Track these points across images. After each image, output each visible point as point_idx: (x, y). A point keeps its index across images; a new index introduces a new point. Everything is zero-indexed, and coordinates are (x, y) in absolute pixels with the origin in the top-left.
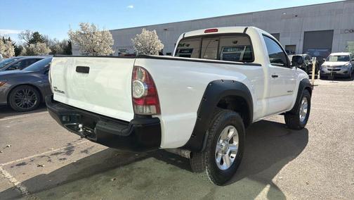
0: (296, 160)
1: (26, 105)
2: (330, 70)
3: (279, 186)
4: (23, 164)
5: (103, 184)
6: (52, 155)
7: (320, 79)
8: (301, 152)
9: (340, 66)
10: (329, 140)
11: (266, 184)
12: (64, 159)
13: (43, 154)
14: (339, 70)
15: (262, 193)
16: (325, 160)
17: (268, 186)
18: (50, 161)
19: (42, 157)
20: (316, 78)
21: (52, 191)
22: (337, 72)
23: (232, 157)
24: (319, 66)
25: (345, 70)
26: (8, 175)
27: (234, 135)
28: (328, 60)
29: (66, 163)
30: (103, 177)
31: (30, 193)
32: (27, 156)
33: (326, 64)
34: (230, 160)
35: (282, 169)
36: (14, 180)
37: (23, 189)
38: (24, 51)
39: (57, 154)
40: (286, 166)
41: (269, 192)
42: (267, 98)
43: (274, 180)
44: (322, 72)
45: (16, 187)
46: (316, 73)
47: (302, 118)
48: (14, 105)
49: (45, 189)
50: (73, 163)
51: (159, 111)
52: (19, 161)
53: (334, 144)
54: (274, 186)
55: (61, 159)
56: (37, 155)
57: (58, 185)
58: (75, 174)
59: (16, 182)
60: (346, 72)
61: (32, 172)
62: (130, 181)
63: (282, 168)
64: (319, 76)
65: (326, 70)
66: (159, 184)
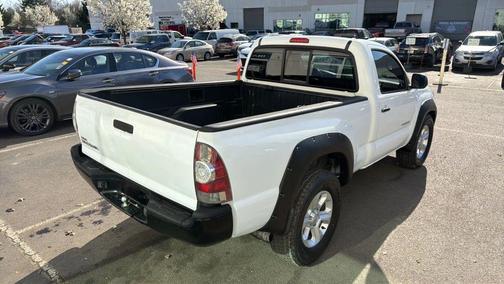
0: (407, 224)
1: (34, 127)
2: (468, 58)
3: (382, 265)
4: (46, 231)
5: (156, 264)
6: (83, 214)
7: (452, 71)
8: (414, 208)
9: (482, 53)
10: (453, 187)
11: (365, 264)
12: (100, 222)
13: (70, 213)
14: (480, 58)
15: (359, 278)
16: (444, 222)
17: (368, 266)
18: (81, 225)
19: (70, 218)
20: (446, 69)
21: (90, 275)
22: (478, 62)
23: (323, 228)
24: (452, 50)
25: (489, 58)
26: (28, 249)
27: (327, 201)
28: (465, 43)
29: (103, 229)
30: (154, 253)
31: (63, 280)
32: (49, 218)
33: (462, 48)
34: (320, 232)
35: (388, 238)
36: (37, 258)
37: (52, 272)
38: (17, 17)
39: (88, 213)
40: (393, 232)
41: (369, 276)
42: (372, 141)
43: (376, 256)
44: (456, 60)
45: (42, 269)
46: (448, 61)
47: (419, 153)
48: (17, 127)
49: (79, 273)
50: (113, 230)
51: (229, 197)
52: (40, 225)
53: (459, 195)
54: (375, 267)
55: (95, 223)
56: (63, 215)
57: (97, 266)
58: (117, 248)
59: (41, 261)
60: (489, 62)
61: (59, 244)
62: (190, 259)
63: (387, 236)
64: (450, 66)
65: (461, 58)
66: (228, 264)
